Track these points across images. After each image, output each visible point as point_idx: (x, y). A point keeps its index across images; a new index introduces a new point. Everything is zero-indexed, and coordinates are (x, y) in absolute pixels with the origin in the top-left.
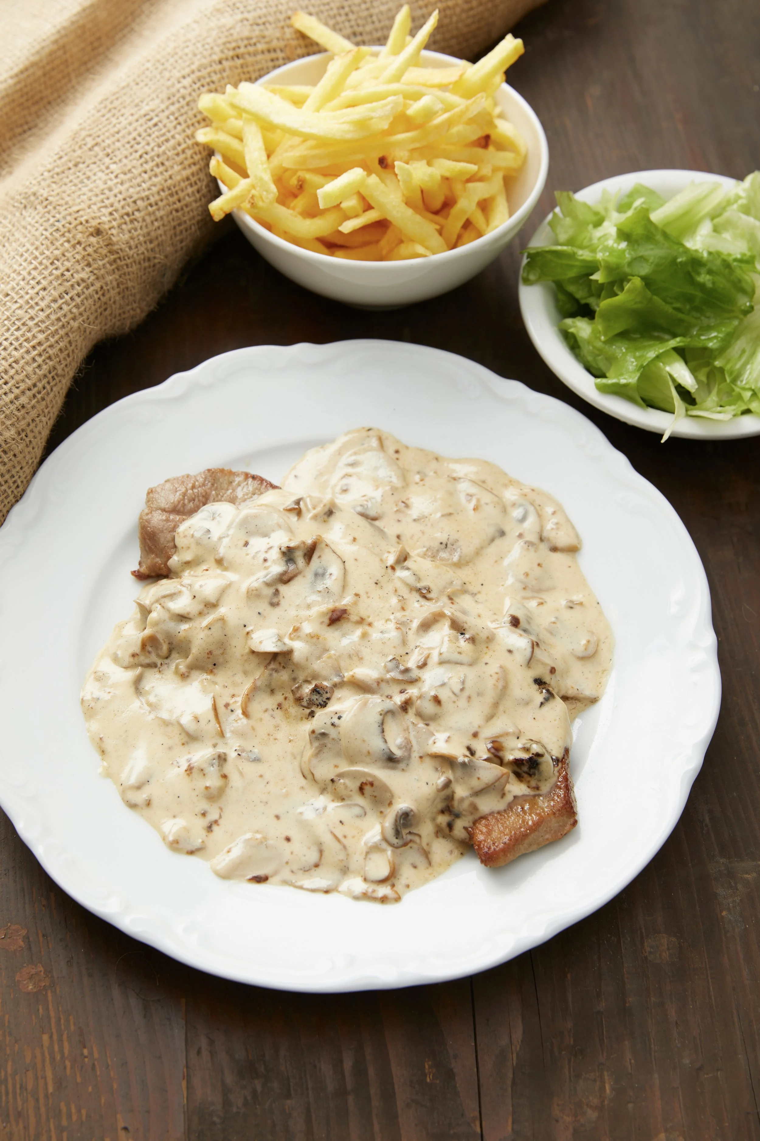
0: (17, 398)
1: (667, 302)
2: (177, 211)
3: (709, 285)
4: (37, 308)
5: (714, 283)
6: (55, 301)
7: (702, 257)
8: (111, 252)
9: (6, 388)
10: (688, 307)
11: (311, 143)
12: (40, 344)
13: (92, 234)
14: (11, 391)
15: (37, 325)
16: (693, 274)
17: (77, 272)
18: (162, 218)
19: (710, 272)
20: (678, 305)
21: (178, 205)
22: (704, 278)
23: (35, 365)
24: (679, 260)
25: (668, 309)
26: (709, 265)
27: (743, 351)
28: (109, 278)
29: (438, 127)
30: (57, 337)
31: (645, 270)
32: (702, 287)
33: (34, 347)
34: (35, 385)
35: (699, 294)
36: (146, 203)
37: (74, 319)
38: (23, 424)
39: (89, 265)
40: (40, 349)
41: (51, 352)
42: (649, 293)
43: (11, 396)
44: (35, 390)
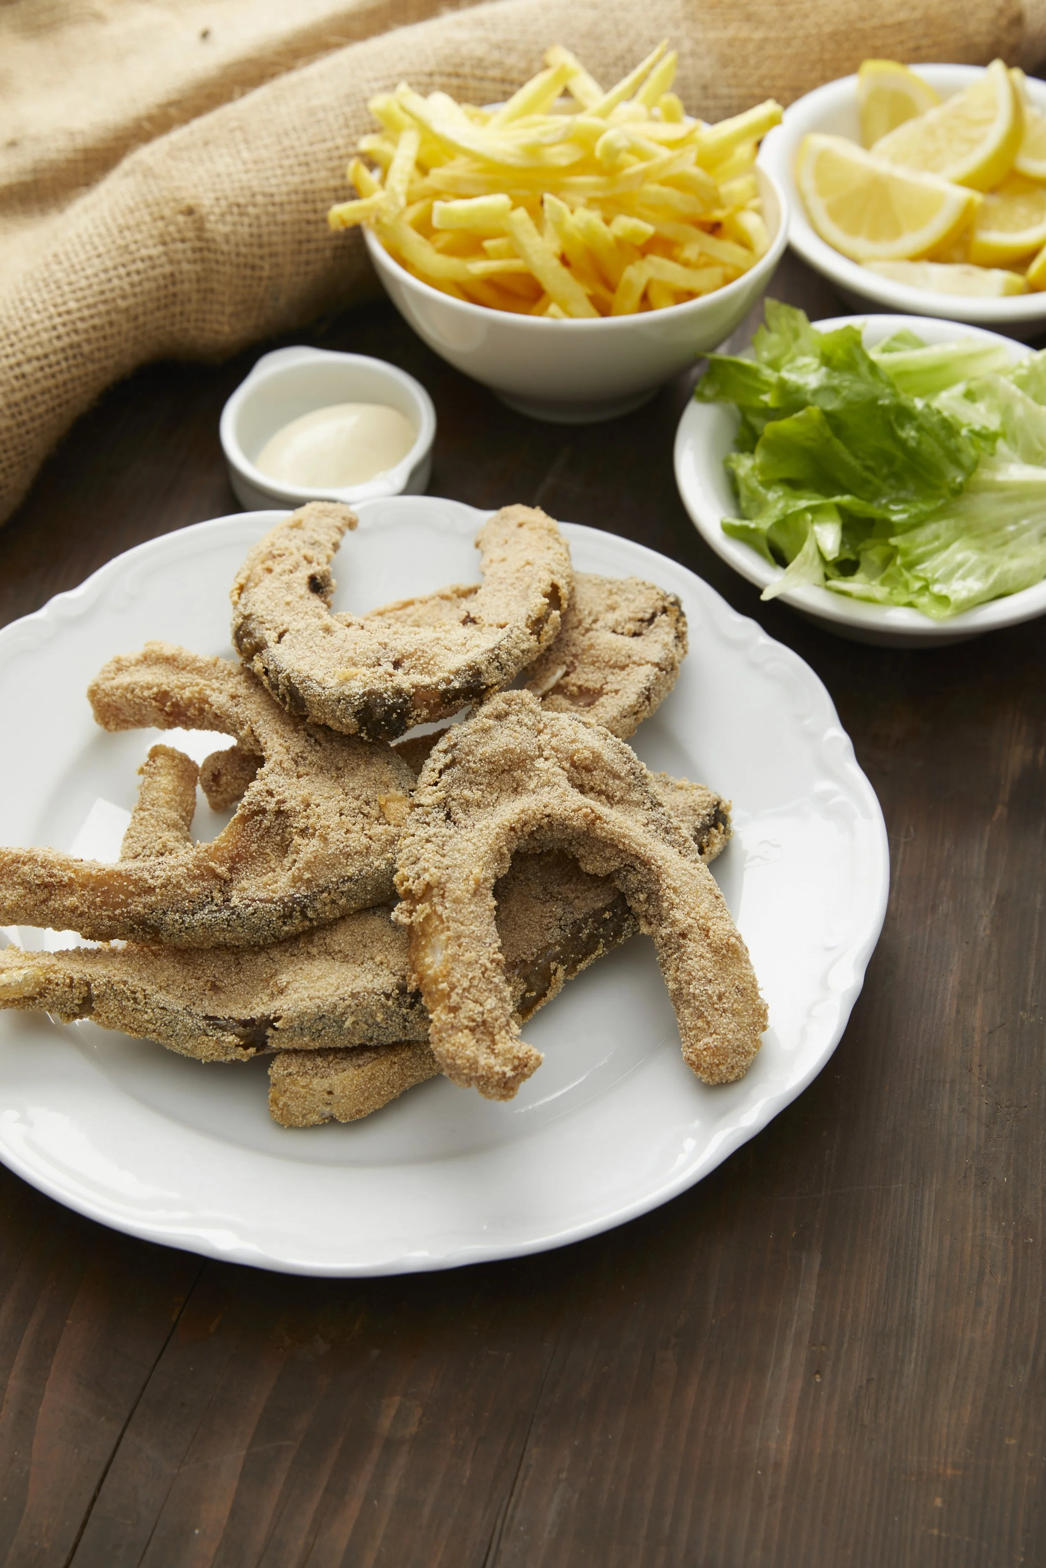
0: (19, 364)
1: (856, 457)
2: (308, 222)
3: (912, 443)
4: (82, 274)
5: (919, 443)
6: (106, 271)
7: (915, 408)
8: (199, 238)
9: (9, 350)
10: (885, 471)
11: (477, 166)
12: (69, 312)
13: (182, 212)
14: (14, 354)
15: (74, 292)
16: (895, 426)
17: (146, 247)
18: (284, 224)
19: (920, 429)
20: (870, 463)
21: (312, 217)
22: (909, 433)
23: (54, 333)
24: (880, 402)
25: (854, 463)
26: (921, 420)
27: (937, 537)
28: (185, 266)
29: (630, 178)
30: (93, 311)
31: (833, 405)
32: (902, 444)
33: (60, 315)
34: (46, 356)
35: (900, 455)
36: (268, 200)
37: (124, 297)
38: (18, 396)
39: (164, 244)
40: (66, 318)
41: (80, 325)
42: (828, 433)
43: (12, 361)
44: (44, 362)
